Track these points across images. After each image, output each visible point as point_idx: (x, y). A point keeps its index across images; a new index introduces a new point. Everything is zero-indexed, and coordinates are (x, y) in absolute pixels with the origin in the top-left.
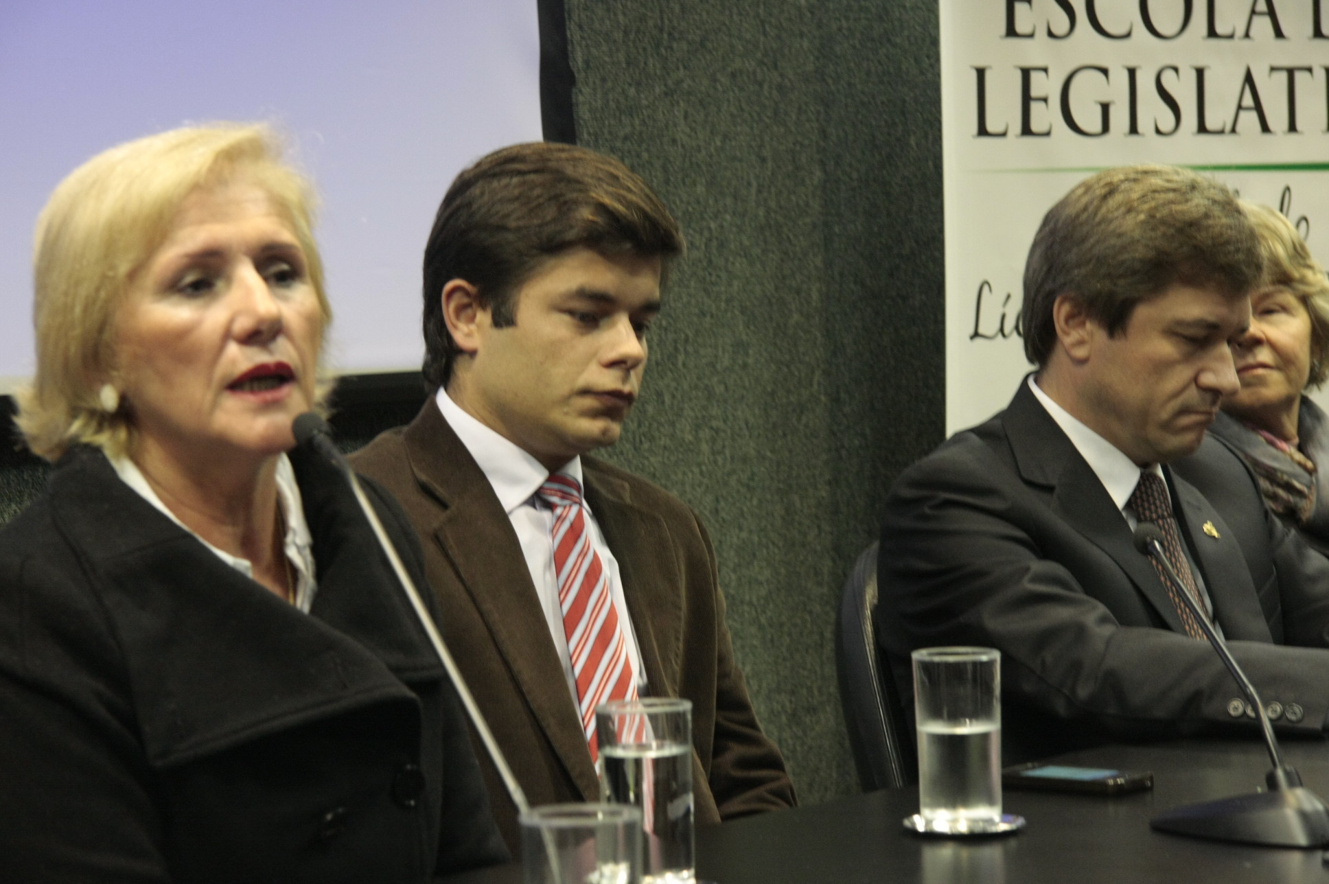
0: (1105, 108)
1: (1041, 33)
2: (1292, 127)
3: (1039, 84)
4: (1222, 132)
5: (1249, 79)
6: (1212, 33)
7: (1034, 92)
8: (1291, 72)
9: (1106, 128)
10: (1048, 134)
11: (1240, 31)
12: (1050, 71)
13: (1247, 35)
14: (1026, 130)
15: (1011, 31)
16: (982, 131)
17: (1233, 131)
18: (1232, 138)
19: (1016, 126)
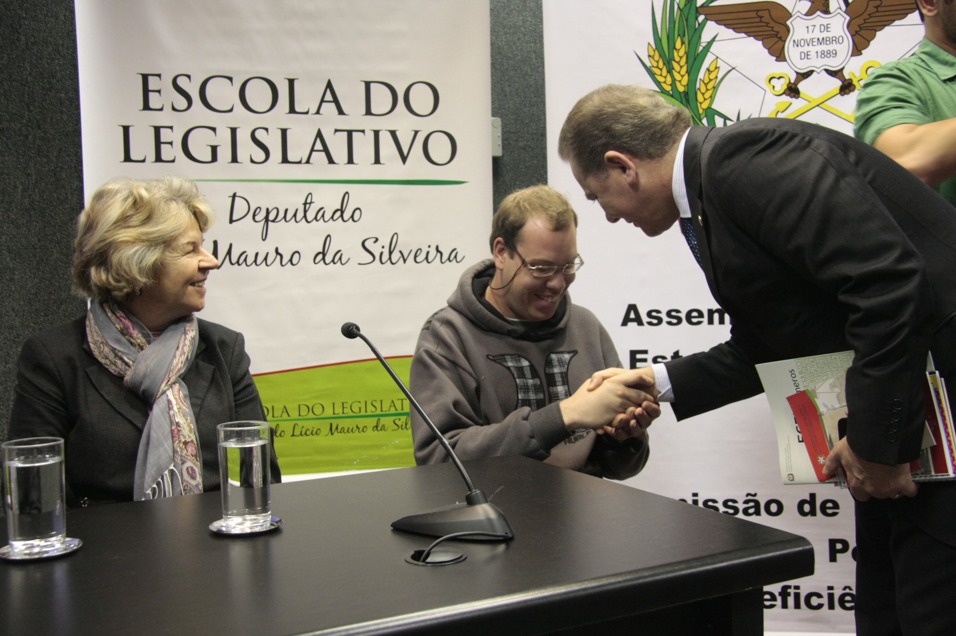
0: (214, 149)
1: (168, 108)
2: (350, 161)
3: (165, 135)
4: (300, 162)
5: (319, 135)
6: (292, 110)
7: (163, 139)
8: (350, 133)
9: (214, 158)
10: (173, 161)
11: (314, 110)
12: (174, 128)
13: (318, 112)
14: (158, 159)
15: (146, 107)
16: (127, 158)
17: (308, 162)
18: (307, 165)
19: (152, 156)
